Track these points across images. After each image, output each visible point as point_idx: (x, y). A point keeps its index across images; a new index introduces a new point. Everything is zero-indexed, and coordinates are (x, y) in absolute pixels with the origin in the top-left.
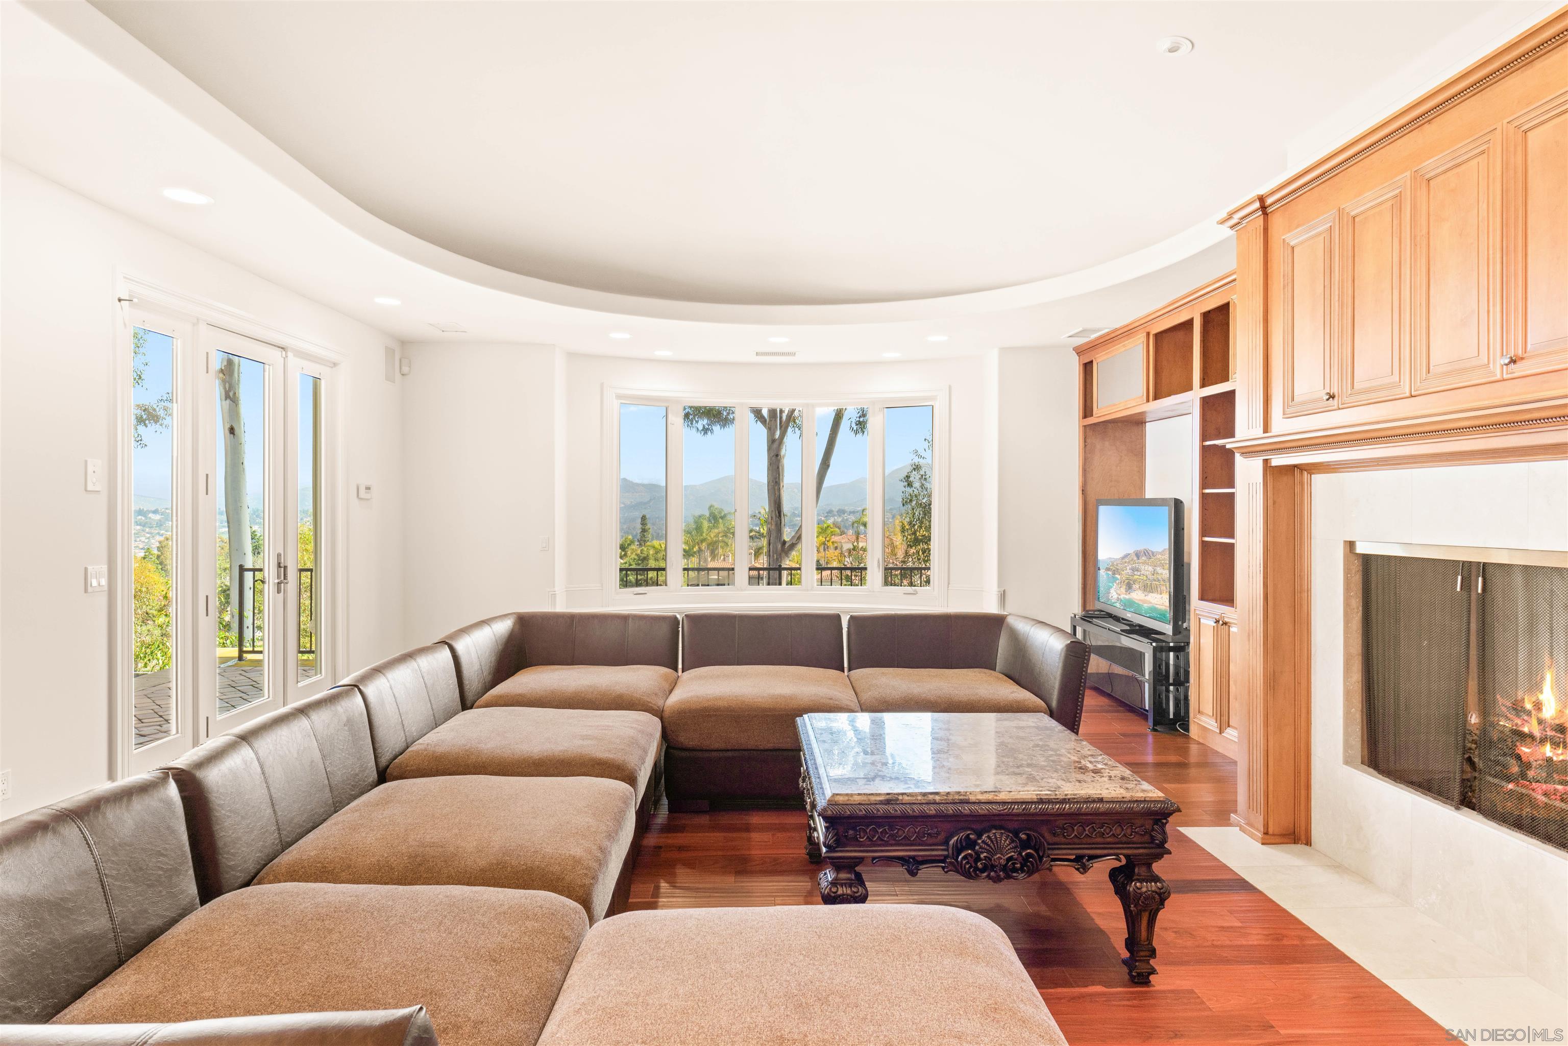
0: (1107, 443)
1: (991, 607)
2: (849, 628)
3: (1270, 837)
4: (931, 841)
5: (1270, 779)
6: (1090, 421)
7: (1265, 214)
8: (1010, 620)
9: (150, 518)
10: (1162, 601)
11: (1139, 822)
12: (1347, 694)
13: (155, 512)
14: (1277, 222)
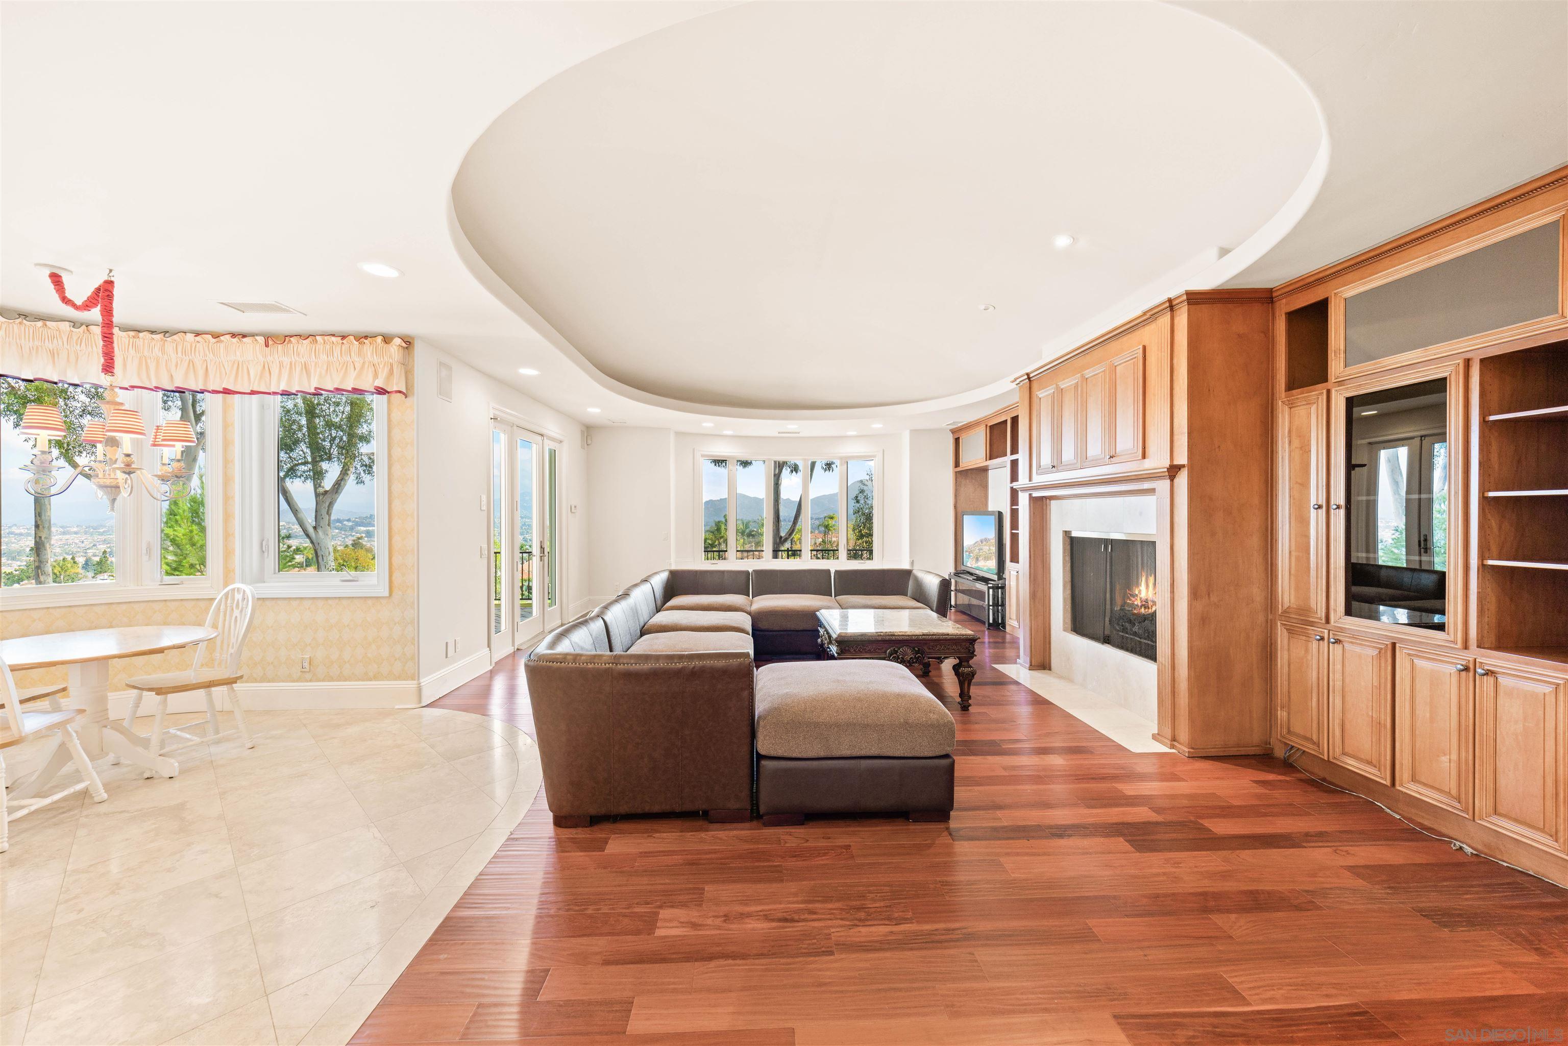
0: (968, 481)
1: (906, 566)
2: (834, 578)
3: (1033, 667)
4: (879, 651)
5: (1033, 640)
6: (958, 469)
7: (1030, 381)
8: (915, 572)
9: (345, 525)
10: (992, 564)
11: (964, 644)
12: (1065, 599)
13: (349, 520)
14: (1035, 385)
